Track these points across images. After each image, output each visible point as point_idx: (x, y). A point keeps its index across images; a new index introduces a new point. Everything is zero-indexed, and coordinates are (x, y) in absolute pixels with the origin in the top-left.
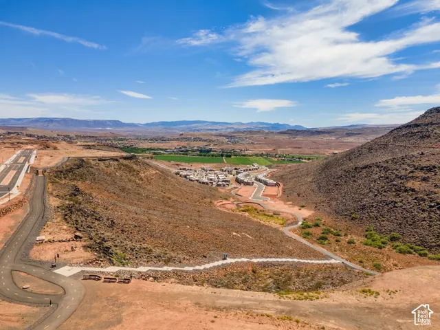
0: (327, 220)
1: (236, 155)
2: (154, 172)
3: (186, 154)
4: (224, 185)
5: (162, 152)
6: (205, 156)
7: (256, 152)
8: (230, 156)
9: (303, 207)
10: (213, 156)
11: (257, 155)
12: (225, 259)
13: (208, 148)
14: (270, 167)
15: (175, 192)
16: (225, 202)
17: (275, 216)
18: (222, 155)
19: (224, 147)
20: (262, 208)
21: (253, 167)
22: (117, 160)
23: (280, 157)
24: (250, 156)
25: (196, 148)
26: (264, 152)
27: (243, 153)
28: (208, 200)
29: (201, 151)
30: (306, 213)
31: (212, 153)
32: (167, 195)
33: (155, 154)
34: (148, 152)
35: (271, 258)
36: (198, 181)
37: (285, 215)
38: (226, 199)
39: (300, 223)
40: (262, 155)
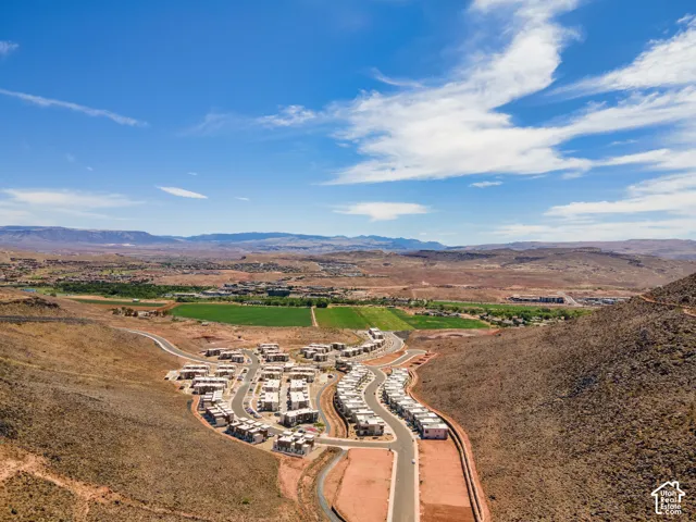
1: (335, 302)
3: (241, 301)
5: (196, 295)
6: (277, 304)
7: (371, 293)
8: (326, 306)
10: (291, 304)
11: (374, 301)
13: (285, 286)
18: (309, 304)
19: (316, 283)
23: (417, 306)
24: (362, 303)
25: (263, 286)
26: (387, 296)
27: (349, 297)
29: (271, 293)
31: (291, 296)
34: (169, 295)
40: (384, 302)
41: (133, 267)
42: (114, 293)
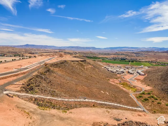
0: (156, 92)
1: (136, 61)
2: (91, 66)
3: (115, 60)
4: (120, 73)
5: (106, 59)
6: (122, 61)
7: (147, 60)
8: (133, 62)
9: (149, 85)
10: (126, 61)
11: (146, 62)
12: (85, 99)
13: (125, 58)
14: (149, 67)
15: (95, 74)
16: (115, 80)
17: (133, 88)
18: (130, 61)
19: (132, 58)
20: (130, 84)
21: (141, 67)
22: (78, 62)
23: (157, 63)
24: (143, 62)
25: (120, 58)
26: (150, 61)
27: (140, 61)
28: (108, 78)
29: (121, 59)
30: (148, 88)
32: (92, 75)
33: (103, 60)
34: (100, 59)
35: (108, 102)
36: (111, 71)
37: (138, 88)
38: (117, 79)
39: (142, 92)
41: (93, 54)
42: (91, 58)
